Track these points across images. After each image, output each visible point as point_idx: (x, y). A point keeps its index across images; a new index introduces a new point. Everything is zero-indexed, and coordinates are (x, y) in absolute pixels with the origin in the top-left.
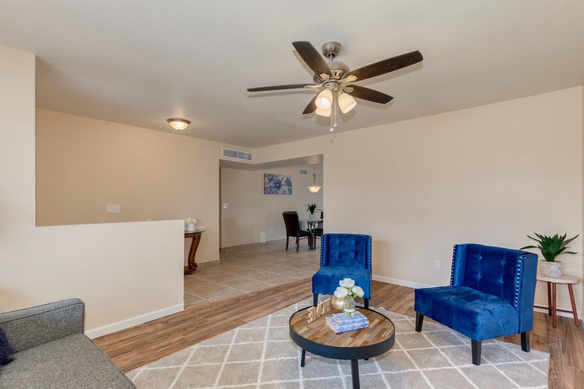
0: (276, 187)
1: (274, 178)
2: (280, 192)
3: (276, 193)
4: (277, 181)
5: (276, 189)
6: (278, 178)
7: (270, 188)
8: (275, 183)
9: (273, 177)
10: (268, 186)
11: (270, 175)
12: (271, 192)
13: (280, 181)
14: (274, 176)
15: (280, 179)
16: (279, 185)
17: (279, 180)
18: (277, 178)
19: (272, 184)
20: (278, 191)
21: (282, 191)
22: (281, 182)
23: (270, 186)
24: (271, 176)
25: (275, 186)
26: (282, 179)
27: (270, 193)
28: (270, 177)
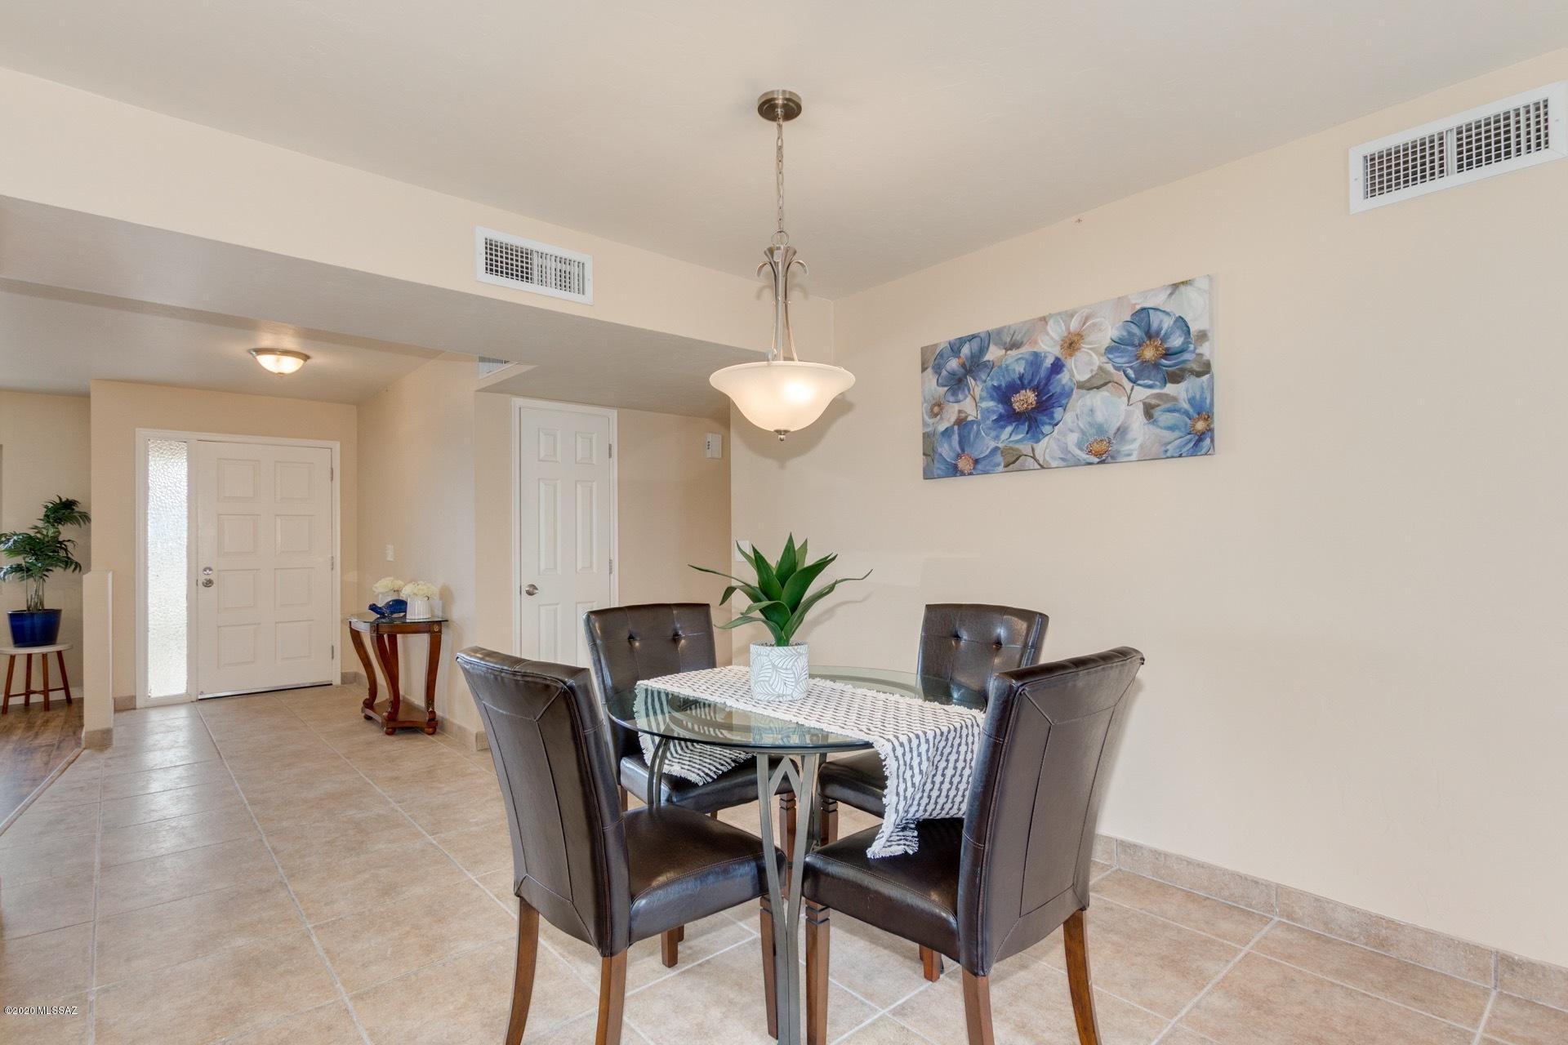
0: (1011, 417)
1: (993, 354)
2: (1046, 447)
3: (1013, 461)
4: (1020, 368)
5: (1009, 429)
6: (1025, 350)
7: (956, 437)
8: (997, 388)
9: (983, 350)
10: (942, 428)
11: (955, 348)
12: (963, 464)
13: (1049, 362)
14: (983, 342)
15: (1049, 346)
16: (1041, 390)
17: (1036, 360)
18: (1015, 345)
19: (975, 403)
20: (1025, 448)
21: (1072, 439)
22: (1057, 367)
23: (962, 422)
24: (966, 350)
25: (1001, 408)
26: (1072, 344)
27: (955, 467)
28: (953, 364)
